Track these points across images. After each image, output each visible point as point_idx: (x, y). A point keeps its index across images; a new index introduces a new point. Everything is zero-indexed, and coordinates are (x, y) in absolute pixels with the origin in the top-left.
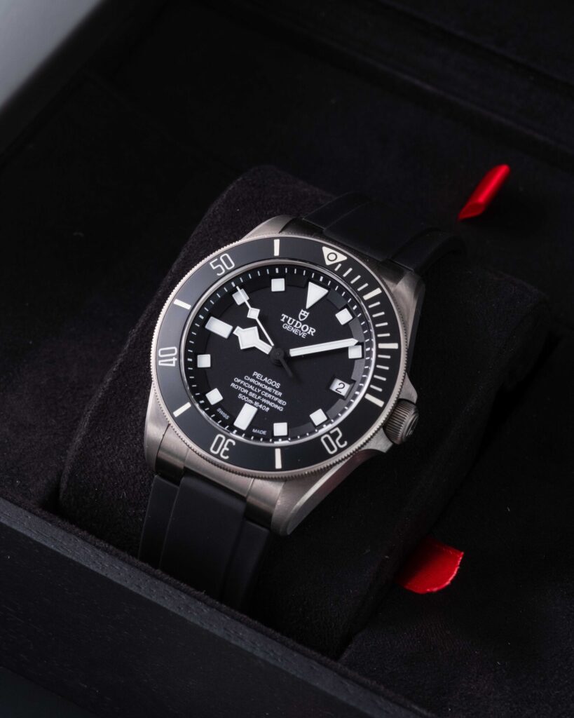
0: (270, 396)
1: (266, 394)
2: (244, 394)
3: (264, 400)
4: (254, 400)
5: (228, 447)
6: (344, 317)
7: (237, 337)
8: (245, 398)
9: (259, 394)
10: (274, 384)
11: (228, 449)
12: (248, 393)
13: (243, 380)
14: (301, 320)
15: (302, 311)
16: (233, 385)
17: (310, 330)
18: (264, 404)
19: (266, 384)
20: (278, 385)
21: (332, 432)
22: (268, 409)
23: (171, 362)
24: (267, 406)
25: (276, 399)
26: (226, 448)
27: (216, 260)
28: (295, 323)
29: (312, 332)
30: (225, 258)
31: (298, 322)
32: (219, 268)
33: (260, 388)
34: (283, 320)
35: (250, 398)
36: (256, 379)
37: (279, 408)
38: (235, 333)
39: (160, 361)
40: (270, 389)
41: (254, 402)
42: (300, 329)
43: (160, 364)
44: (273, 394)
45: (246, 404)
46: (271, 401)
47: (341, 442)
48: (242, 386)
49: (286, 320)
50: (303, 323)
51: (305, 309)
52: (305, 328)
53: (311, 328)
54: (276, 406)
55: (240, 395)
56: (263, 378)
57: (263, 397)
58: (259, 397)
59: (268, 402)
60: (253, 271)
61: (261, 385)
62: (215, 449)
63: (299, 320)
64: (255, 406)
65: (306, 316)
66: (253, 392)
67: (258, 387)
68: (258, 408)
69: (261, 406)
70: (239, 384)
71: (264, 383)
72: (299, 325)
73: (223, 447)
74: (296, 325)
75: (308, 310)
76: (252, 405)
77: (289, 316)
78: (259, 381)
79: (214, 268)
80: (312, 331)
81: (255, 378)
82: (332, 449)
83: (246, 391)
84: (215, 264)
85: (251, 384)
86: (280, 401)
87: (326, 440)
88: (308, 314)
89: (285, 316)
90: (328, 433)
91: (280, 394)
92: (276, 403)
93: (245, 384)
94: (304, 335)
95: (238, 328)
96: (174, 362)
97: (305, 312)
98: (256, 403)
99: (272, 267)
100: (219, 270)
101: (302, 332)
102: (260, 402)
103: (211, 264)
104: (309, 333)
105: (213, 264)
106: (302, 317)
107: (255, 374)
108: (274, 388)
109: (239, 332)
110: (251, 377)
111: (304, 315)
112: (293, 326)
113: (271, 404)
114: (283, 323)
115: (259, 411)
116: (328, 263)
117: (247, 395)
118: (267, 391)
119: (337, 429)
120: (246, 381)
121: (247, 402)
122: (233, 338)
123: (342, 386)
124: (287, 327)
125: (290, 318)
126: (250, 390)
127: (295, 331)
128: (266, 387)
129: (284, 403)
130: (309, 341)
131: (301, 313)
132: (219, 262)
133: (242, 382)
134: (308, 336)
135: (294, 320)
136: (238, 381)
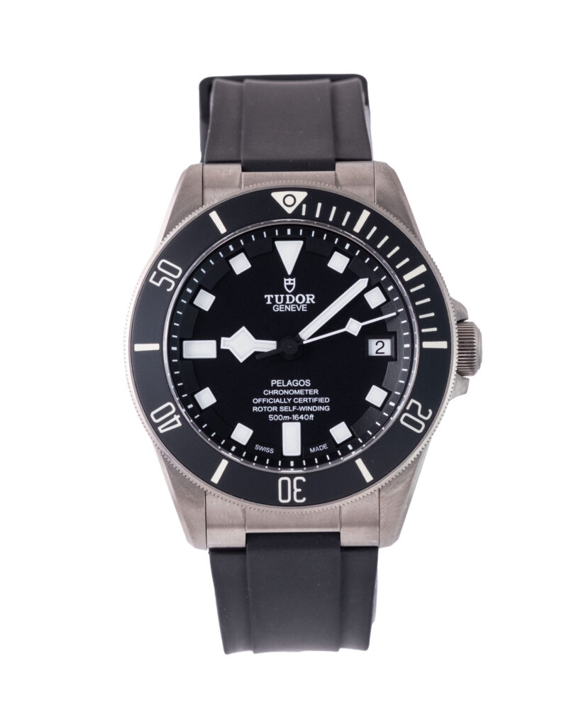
0: (305, 400)
1: (300, 400)
2: (274, 413)
3: (301, 408)
4: (290, 414)
5: (298, 487)
6: (338, 263)
7: (228, 351)
8: (278, 418)
9: (291, 404)
10: (302, 383)
11: (300, 490)
12: (278, 409)
13: (263, 396)
14: (290, 292)
15: (285, 280)
16: (255, 409)
17: (308, 299)
18: (304, 413)
19: (294, 388)
20: (307, 383)
21: (408, 408)
22: (312, 416)
23: (175, 423)
24: (309, 413)
25: (315, 400)
26: (297, 490)
27: (155, 273)
28: (285, 298)
29: (312, 299)
30: (164, 266)
31: (288, 296)
32: (165, 281)
33: (289, 396)
34: (269, 302)
35: (284, 414)
36: (279, 389)
37: (324, 409)
38: (222, 347)
39: (160, 428)
40: (300, 392)
41: (291, 416)
42: (295, 303)
43: (162, 431)
44: (308, 396)
45: (284, 424)
46: (311, 404)
47: (425, 413)
48: (266, 404)
49: (273, 300)
50: (295, 293)
51: (288, 277)
52: (300, 299)
53: (308, 296)
54: (320, 408)
55: (270, 416)
56: (285, 384)
57: (298, 405)
58: (294, 408)
59: (308, 408)
60: (204, 263)
61: (288, 392)
62: (285, 497)
63: (288, 293)
64: (295, 421)
65: (294, 284)
66: (284, 405)
67: (286, 396)
68: (300, 420)
69: (302, 417)
70: (261, 404)
71: (290, 388)
72: (291, 299)
73: (292, 490)
74: (289, 301)
75: (292, 276)
76: (291, 421)
77: (274, 294)
78: (283, 388)
79: (158, 284)
80: (310, 298)
81: (275, 387)
82: (419, 426)
83: (274, 409)
84: (157, 279)
85: (276, 396)
86: (321, 400)
87: (407, 419)
88: (294, 280)
89: (269, 297)
90: (404, 411)
91: (316, 391)
92: (317, 404)
93: (268, 401)
94: (304, 308)
95: (223, 339)
96: (178, 421)
97: (290, 280)
98: (295, 417)
99: (224, 248)
100: (166, 284)
101: (299, 305)
102: (299, 413)
103: (151, 280)
104: (308, 302)
105: (154, 280)
106: (290, 287)
107: (273, 382)
108: (305, 387)
109: (226, 343)
110: (271, 389)
111: (290, 283)
112: (284, 303)
113: (312, 409)
114: (271, 306)
115: (304, 424)
116: (290, 210)
117: (278, 413)
118: (299, 396)
119: (413, 401)
120: (268, 397)
121: (283, 421)
122: (224, 355)
123: (380, 345)
124: (279, 308)
125: (277, 296)
126: (278, 405)
127: (291, 309)
128: (295, 392)
129: (327, 400)
130: (314, 311)
131: (285, 284)
132: (160, 275)
133: (264, 400)
134: (310, 306)
135: (282, 296)
136: (259, 401)
